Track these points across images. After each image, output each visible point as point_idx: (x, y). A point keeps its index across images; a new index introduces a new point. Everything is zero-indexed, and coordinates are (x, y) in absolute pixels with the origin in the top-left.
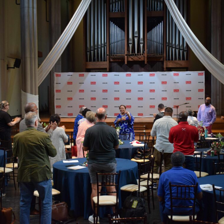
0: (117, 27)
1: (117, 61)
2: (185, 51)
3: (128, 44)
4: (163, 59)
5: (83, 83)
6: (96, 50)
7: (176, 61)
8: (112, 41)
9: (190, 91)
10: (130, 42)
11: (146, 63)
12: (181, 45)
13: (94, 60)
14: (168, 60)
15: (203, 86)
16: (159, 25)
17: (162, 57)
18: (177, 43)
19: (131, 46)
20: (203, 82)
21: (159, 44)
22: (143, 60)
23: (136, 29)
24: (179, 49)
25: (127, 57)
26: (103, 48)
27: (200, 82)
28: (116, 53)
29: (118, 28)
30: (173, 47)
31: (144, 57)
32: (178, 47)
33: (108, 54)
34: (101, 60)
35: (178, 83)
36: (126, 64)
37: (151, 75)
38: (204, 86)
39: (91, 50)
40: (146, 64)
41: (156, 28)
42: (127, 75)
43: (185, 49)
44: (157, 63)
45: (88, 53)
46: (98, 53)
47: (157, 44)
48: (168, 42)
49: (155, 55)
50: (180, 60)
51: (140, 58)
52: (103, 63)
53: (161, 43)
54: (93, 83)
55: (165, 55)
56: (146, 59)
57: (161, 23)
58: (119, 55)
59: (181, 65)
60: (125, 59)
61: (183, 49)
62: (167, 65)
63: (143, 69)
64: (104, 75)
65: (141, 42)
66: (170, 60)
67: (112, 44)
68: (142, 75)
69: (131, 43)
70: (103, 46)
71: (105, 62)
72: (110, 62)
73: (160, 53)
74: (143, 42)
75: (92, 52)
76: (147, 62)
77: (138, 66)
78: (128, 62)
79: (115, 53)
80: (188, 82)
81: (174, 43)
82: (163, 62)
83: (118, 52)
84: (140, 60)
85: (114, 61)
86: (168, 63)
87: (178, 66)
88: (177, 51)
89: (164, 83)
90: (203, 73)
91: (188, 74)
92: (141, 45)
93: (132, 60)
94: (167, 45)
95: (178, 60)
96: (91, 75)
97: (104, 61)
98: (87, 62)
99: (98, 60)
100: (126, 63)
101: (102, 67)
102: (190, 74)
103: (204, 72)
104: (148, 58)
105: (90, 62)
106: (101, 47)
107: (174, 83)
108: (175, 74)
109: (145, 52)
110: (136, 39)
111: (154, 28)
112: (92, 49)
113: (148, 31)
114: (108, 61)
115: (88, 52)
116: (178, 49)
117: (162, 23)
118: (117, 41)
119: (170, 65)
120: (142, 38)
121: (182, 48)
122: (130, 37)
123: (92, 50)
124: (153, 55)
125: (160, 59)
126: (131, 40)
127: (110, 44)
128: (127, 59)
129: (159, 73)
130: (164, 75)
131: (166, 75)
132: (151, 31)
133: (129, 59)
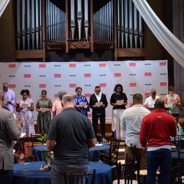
0: (55, 6)
1: (56, 48)
2: (141, 36)
3: (70, 27)
4: (114, 47)
5: (14, 76)
6: (28, 36)
7: (129, 49)
8: (49, 23)
9: (150, 85)
10: (72, 25)
11: (92, 51)
12: (135, 29)
13: (26, 48)
14: (120, 48)
15: (165, 79)
16: (108, 4)
17: (112, 44)
18: (131, 27)
19: (73, 30)
20: (165, 74)
21: (108, 28)
22: (89, 47)
23: (79, 9)
24: (134, 35)
25: (69, 44)
26: (37, 33)
27: (162, 74)
28: (55, 40)
29: (57, 7)
30: (126, 32)
31: (90, 43)
32: (132, 32)
33: (44, 39)
34: (35, 48)
35: (135, 75)
36: (67, 53)
37: (101, 65)
38: (167, 79)
39: (22, 36)
40: (92, 53)
41: (104, 8)
42: (71, 66)
43: (140, 35)
44: (107, 51)
45: (19, 39)
46: (31, 40)
47: (106, 27)
48: (119, 25)
49: (103, 41)
50: (135, 48)
51: (84, 45)
52: (38, 51)
53: (110, 27)
54: (27, 76)
55: (116, 41)
56: (93, 46)
57: (110, 2)
58: (58, 41)
59: (136, 54)
60: (66, 46)
61: (138, 35)
62: (118, 54)
63: (88, 59)
64: (41, 66)
65: (86, 25)
66: (122, 48)
67: (49, 28)
68: (90, 65)
69: (73, 27)
70: (37, 30)
71: (40, 51)
72: (47, 50)
73: (109, 39)
74: (88, 25)
75: (24, 38)
76: (94, 50)
77: (82, 55)
78: (70, 50)
79: (53, 39)
80: (148, 74)
81: (126, 26)
82: (113, 51)
83: (56, 38)
84: (85, 48)
85: (52, 49)
86: (120, 52)
87: (133, 55)
88: (131, 36)
89: (117, 75)
90: (165, 63)
91: (147, 64)
92: (86, 29)
93: (75, 48)
94: (118, 29)
95: (132, 48)
96: (25, 66)
97: (39, 49)
98: (17, 51)
99: (31, 48)
100: (67, 51)
101: (36, 57)
102: (150, 64)
103: (166, 61)
104: (95, 45)
105: (21, 51)
106: (35, 31)
107: (130, 75)
108: (131, 65)
109: (92, 38)
110: (79, 22)
111: (102, 8)
112: (24, 34)
113: (94, 12)
114: (44, 50)
115: (19, 37)
116: (132, 35)
117: (112, 2)
118: (55, 24)
119: (123, 54)
120: (87, 20)
121: (137, 33)
122: (72, 19)
123: (24, 36)
124: (102, 42)
125: (110, 47)
126: (73, 23)
127: (47, 28)
128: (69, 47)
129: (111, 63)
130: (117, 65)
131: (120, 65)
132: (98, 12)
133: (71, 46)
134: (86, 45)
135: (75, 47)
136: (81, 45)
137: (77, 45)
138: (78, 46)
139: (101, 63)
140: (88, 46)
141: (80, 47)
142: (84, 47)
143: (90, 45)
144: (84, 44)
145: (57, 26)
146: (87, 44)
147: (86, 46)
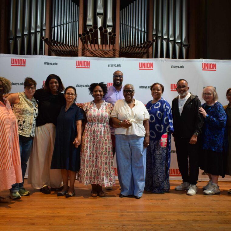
2: (184, 46)
6: (26, 38)
10: (88, 23)
12: (177, 35)
21: (140, 32)
24: (175, 43)
26: (39, 35)
32: (172, 39)
37: (142, 66)
39: (16, 37)
43: (184, 43)
45: (12, 42)
47: (137, 31)
48: (154, 28)
53: (143, 30)
55: (150, 50)
61: (181, 43)
68: (119, 65)
69: (91, 25)
74: (111, 25)
75: (19, 40)
81: (165, 31)
88: (171, 45)
92: (109, 30)
94: (154, 33)
106: (36, 32)
108: (206, 67)
110: (100, 19)
111: (132, 4)
112: (19, 35)
113: (121, 9)
115: (12, 39)
116: (172, 43)
118: (65, 23)
120: (111, 17)
121: (179, 41)
122: (88, 15)
123: (19, 37)
126: (90, 20)
127: (53, 28)
128: (83, 53)
129: (165, 62)
130: (177, 67)
131: (182, 67)
132: (126, 8)
133: (87, 53)
134: (108, 52)
135: (92, 54)
136: (101, 52)
137: (94, 51)
138: (97, 53)
139: (144, 62)
140: (111, 53)
141: (99, 54)
142: (106, 55)
143: (113, 52)
144: (106, 51)
145: (68, 25)
146: (110, 51)
147: (107, 54)
